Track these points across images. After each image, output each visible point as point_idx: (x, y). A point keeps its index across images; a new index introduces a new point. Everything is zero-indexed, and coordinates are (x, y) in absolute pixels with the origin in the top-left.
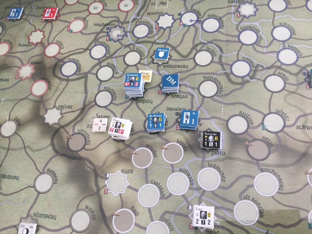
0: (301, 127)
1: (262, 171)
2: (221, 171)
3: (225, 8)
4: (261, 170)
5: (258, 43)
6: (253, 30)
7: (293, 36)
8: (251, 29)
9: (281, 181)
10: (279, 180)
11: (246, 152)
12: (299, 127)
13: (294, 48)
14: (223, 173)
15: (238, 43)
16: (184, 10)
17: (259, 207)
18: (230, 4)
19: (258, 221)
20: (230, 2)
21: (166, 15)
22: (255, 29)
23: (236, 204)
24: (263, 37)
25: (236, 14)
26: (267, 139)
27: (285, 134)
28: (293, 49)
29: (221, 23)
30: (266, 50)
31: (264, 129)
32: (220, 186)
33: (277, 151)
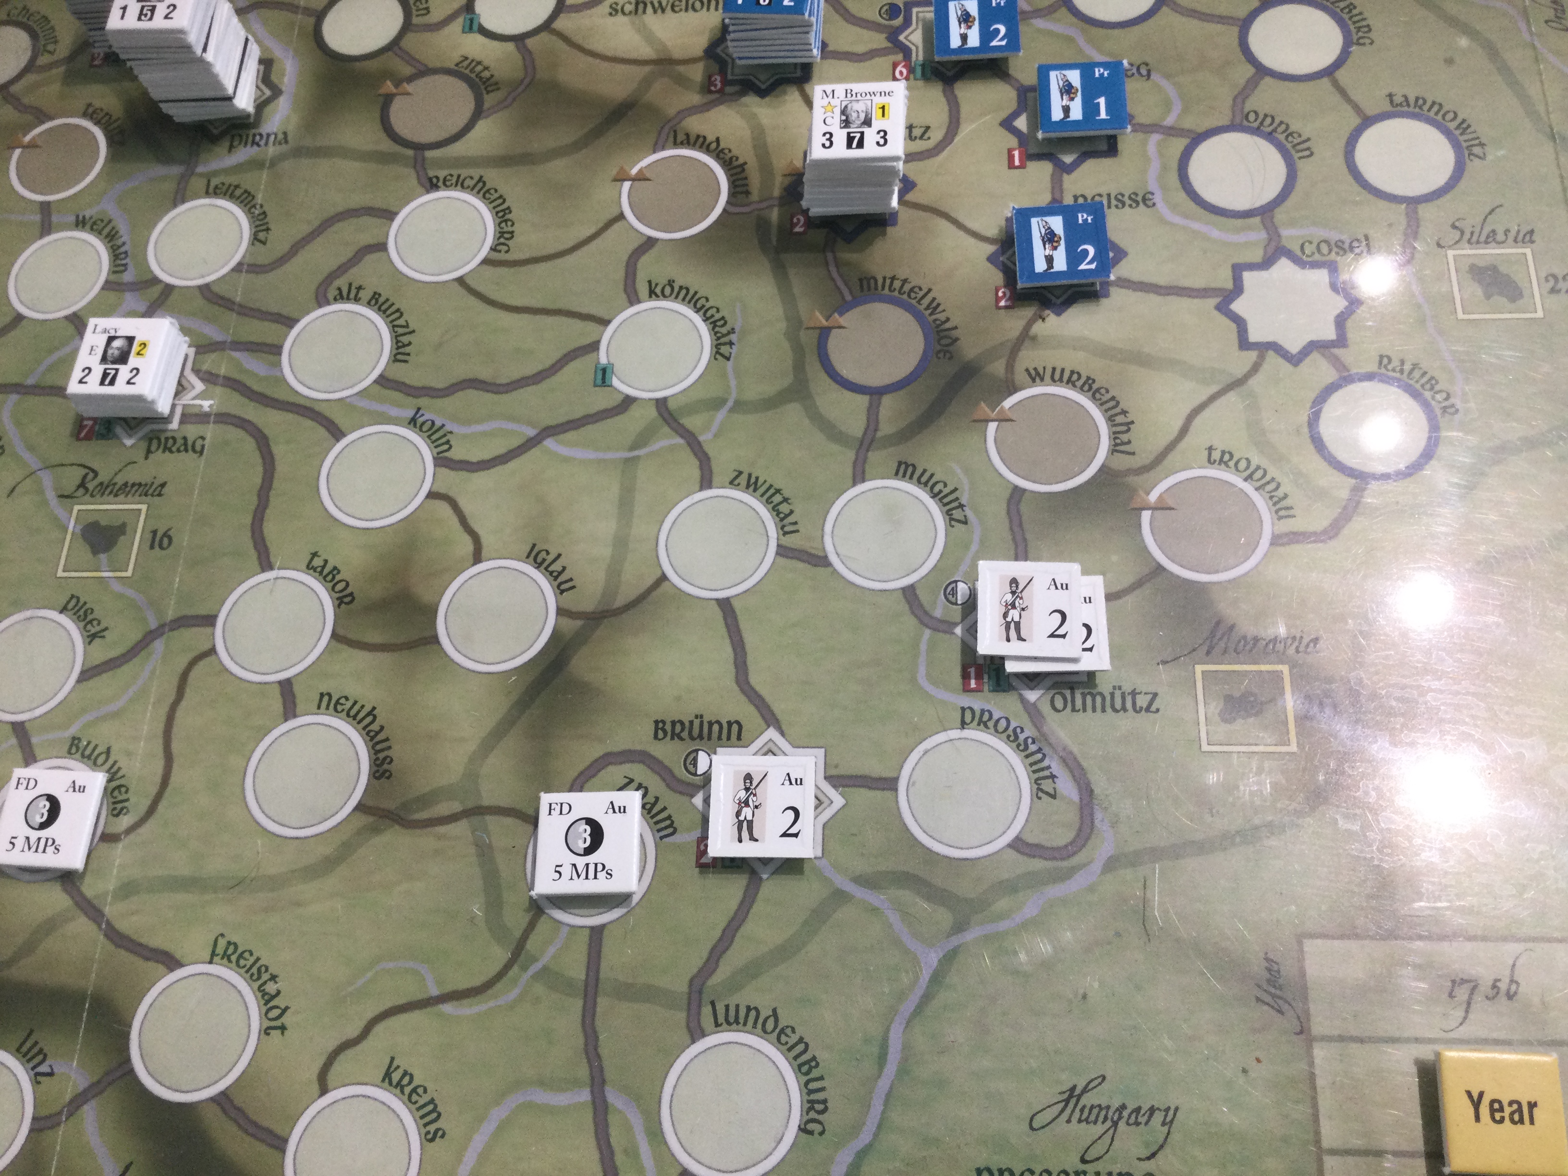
0: (629, 8)
1: (432, 185)
2: (258, 207)
4: (428, 185)
9: (507, 217)
10: (501, 214)
11: (378, 120)
12: (619, 8)
14: (264, 213)
17: (394, 326)
19: (383, 381)
23: (297, 321)
26: (476, 66)
27: (554, 38)
31: (471, 28)
32: (240, 264)
33: (511, 105)
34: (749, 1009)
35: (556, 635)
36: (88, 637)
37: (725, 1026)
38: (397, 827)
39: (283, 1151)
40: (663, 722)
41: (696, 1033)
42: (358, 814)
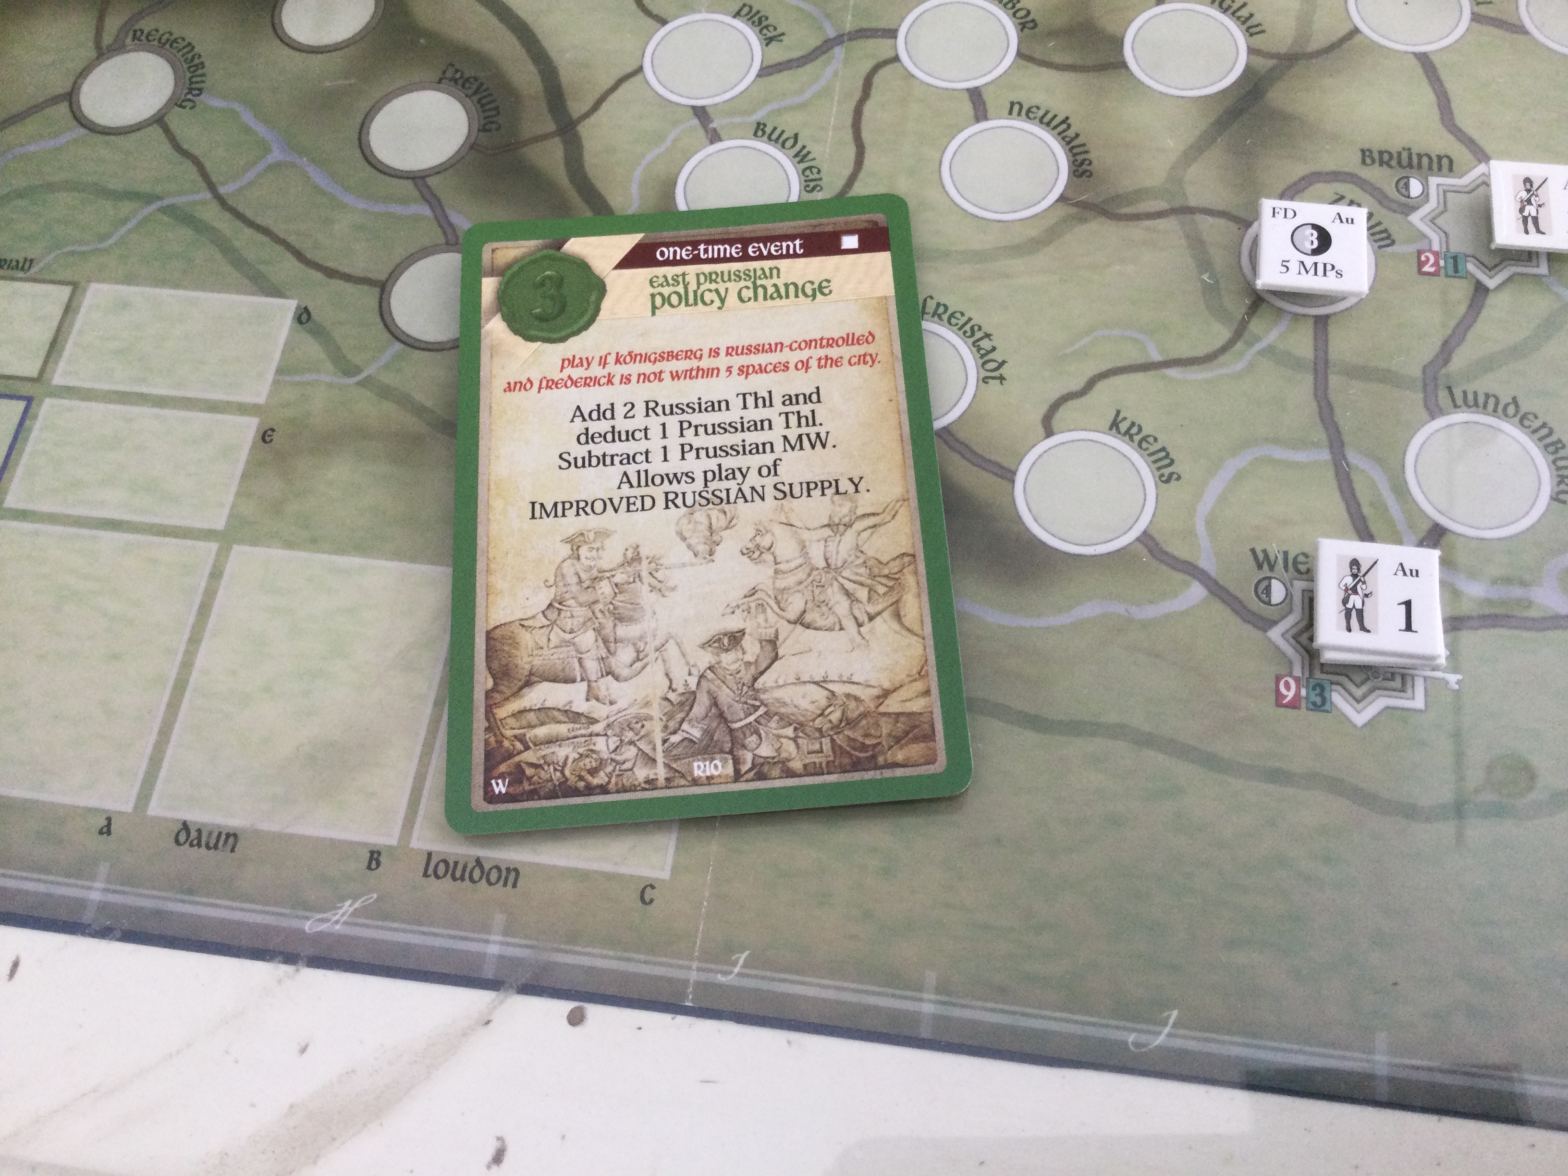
34: (1487, 396)
35: (1248, 70)
36: (765, 39)
37: (1464, 408)
38: (1103, 219)
39: (1013, 481)
40: (1370, 150)
41: (1434, 411)
42: (1060, 204)
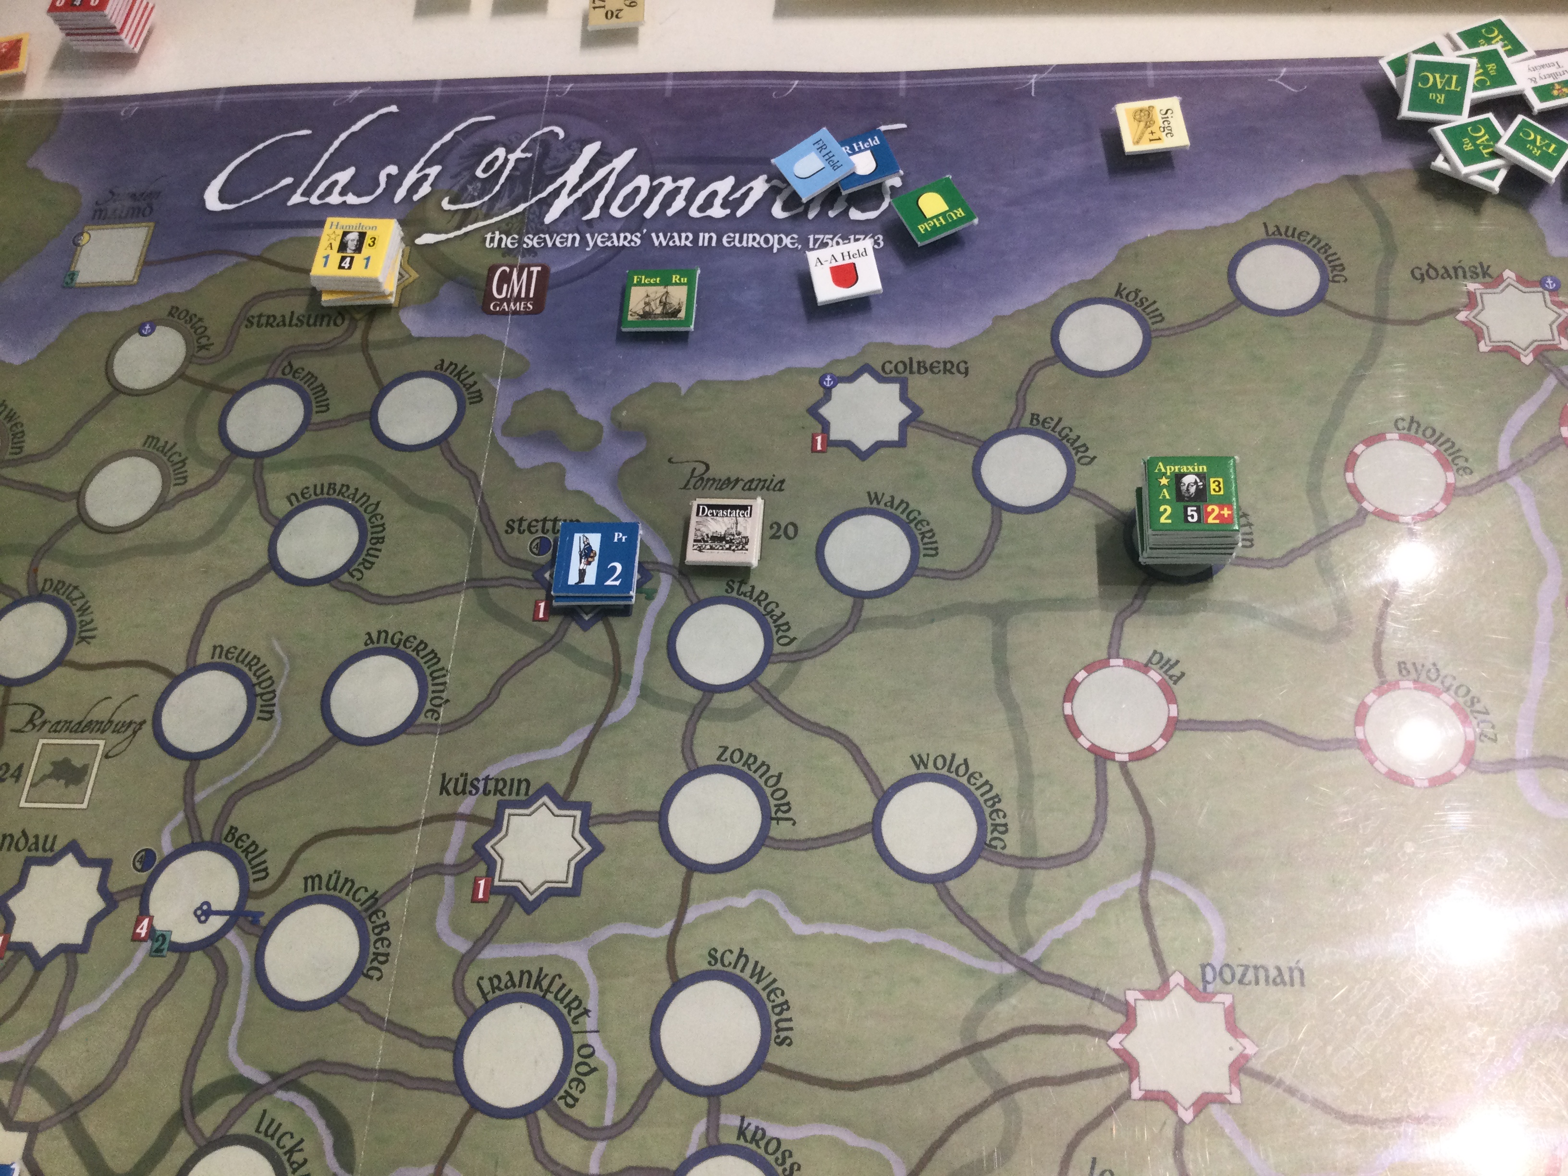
3: (414, 825)
5: (561, 1103)
6: (550, 997)
7: (776, 1056)
8: (537, 991)
13: (772, 1147)
15: (447, 1097)
16: (175, 832)
18: (445, 805)
20: (451, 787)
21: (69, 859)
22: (560, 996)
24: (602, 1055)
25: (470, 875)
28: (761, 1151)
29: (373, 938)
30: (604, 1159)
